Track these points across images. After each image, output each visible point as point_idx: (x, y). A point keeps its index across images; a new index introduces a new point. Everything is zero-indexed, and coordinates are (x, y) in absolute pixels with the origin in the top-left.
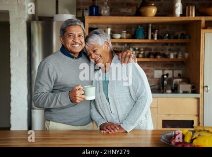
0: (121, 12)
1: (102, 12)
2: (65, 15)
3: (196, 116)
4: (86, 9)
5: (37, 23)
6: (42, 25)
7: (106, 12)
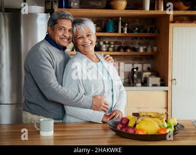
0: (91, 5)
1: (72, 5)
2: (33, 7)
3: (165, 108)
4: (55, 2)
5: (4, 15)
6: (9, 17)
7: (76, 4)
